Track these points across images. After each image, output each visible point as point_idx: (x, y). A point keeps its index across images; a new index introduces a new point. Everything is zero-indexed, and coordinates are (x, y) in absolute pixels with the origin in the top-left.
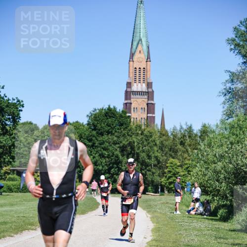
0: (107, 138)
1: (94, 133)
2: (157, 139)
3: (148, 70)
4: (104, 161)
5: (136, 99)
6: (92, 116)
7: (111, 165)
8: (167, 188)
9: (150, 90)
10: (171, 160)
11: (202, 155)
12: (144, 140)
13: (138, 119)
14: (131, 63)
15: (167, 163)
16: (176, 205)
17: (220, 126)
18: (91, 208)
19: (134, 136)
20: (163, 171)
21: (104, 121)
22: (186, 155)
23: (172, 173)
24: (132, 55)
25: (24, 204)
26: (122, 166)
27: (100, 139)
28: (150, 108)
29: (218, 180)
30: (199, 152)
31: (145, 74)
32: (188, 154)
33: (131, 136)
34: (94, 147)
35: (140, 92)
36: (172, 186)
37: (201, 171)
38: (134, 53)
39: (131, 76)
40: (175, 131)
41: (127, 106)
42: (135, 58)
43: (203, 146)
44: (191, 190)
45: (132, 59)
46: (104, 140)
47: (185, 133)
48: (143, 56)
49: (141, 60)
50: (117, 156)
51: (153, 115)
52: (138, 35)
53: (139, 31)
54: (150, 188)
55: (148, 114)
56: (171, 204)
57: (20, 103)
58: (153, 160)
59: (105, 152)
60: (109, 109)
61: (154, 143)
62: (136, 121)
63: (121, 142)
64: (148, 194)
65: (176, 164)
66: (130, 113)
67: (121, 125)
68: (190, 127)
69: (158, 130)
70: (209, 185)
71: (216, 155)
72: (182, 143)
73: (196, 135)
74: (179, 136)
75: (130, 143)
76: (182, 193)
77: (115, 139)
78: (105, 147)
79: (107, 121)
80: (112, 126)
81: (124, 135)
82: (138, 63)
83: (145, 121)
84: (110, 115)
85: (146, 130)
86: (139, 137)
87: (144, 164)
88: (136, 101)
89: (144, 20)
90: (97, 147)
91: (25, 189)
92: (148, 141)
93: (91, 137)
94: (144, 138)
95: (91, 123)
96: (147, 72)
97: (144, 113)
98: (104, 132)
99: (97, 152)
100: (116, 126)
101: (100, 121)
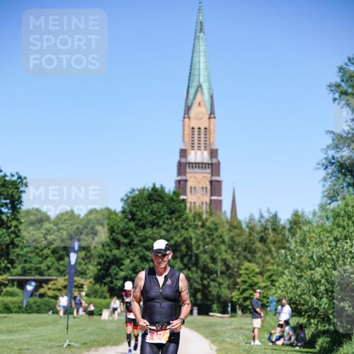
0: (150, 232)
1: (132, 224)
2: (225, 233)
3: (212, 131)
5: (194, 174)
6: (128, 199)
8: (241, 306)
9: (214, 161)
10: (247, 264)
11: (292, 258)
12: (205, 235)
13: (197, 204)
14: (187, 120)
15: (241, 269)
16: (253, 331)
17: (319, 214)
19: (190, 229)
20: (235, 280)
21: (146, 206)
22: (268, 257)
23: (247, 284)
24: (188, 109)
25: (29, 330)
27: (142, 233)
28: (215, 187)
29: (315, 295)
30: (288, 253)
31: (208, 136)
32: (272, 256)
33: (187, 229)
34: (132, 246)
35: (199, 164)
36: (248, 303)
37: (290, 280)
38: (192, 103)
39: (187, 139)
40: (252, 222)
41: (181, 185)
42: (193, 113)
43: (294, 244)
44: (276, 309)
45: (188, 114)
46: (147, 235)
47: (266, 225)
48: (205, 111)
49: (201, 115)
51: (220, 198)
52: (196, 78)
53: (197, 73)
54: (215, 306)
55: (211, 195)
56: (246, 330)
57: (22, 181)
58: (219, 264)
59: (147, 253)
60: (154, 189)
61: (221, 240)
62: (195, 207)
63: (172, 238)
64: (212, 316)
65: (253, 271)
66: (185, 194)
67: (172, 212)
68: (276, 216)
69: (227, 219)
70: (302, 302)
71: (312, 256)
72: (263, 240)
73: (284, 228)
74: (258, 228)
75: (185, 239)
76: (262, 315)
77: (163, 233)
78: (147, 246)
79: (151, 207)
80: (157, 213)
81: (176, 228)
82: (196, 121)
83: (208, 207)
84: (156, 198)
85: (209, 221)
86: (199, 231)
87: (206, 271)
88: (195, 177)
89: (205, 56)
90: (136, 245)
91: (30, 308)
92: (212, 237)
93: (128, 231)
94: (206, 232)
95: (128, 211)
96: (210, 134)
97: (206, 195)
98: (147, 223)
99: (137, 253)
100: (164, 215)
101: (141, 207)
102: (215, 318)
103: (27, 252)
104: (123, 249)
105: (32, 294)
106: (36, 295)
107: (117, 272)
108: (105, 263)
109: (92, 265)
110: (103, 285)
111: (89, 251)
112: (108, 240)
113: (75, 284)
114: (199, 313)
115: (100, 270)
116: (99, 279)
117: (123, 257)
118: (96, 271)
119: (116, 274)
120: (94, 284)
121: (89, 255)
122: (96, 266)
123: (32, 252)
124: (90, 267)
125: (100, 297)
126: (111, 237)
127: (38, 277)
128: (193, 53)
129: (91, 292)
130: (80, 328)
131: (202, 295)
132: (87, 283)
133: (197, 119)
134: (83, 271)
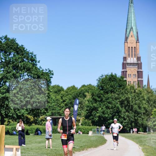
0: (110, 95)
1: (102, 92)
2: (145, 95)
3: (138, 48)
4: (109, 111)
5: (130, 68)
6: (100, 80)
7: (114, 114)
9: (139, 62)
10: (155, 109)
12: (136, 96)
13: (132, 82)
14: (126, 44)
15: (152, 112)
18: (101, 144)
19: (129, 94)
20: (150, 117)
21: (108, 83)
24: (126, 38)
25: (55, 141)
26: (121, 114)
27: (106, 96)
28: (140, 74)
31: (136, 51)
33: (127, 94)
34: (102, 102)
35: (132, 63)
36: (155, 127)
38: (128, 36)
39: (126, 53)
41: (124, 73)
42: (129, 40)
45: (127, 41)
46: (109, 97)
48: (134, 39)
49: (133, 42)
50: (118, 108)
51: (142, 79)
52: (130, 24)
53: (130, 22)
54: (141, 129)
55: (138, 78)
57: (51, 72)
58: (142, 110)
59: (109, 105)
60: (112, 75)
61: (143, 98)
62: (130, 83)
63: (120, 98)
64: (139, 133)
66: (126, 78)
67: (120, 86)
69: (146, 89)
75: (127, 98)
77: (117, 96)
78: (109, 101)
79: (110, 84)
80: (114, 87)
81: (122, 93)
82: (131, 44)
84: (113, 80)
85: (137, 90)
86: (133, 95)
87: (136, 113)
88: (130, 70)
89: (134, 14)
90: (104, 101)
91: (55, 131)
92: (139, 97)
93: (100, 95)
95: (100, 85)
96: (137, 50)
97: (136, 78)
98: (109, 91)
99: (104, 105)
100: (117, 87)
101: (106, 84)
102: (141, 134)
103: (54, 105)
104: (98, 103)
108: (90, 110)
110: (89, 120)
111: (82, 104)
112: (91, 99)
115: (87, 113)
116: (87, 117)
117: (98, 107)
119: (95, 115)
120: (85, 119)
121: (82, 106)
122: (86, 111)
123: (56, 105)
124: (83, 112)
125: (88, 126)
126: (93, 98)
127: (59, 117)
128: (128, 13)
129: (84, 123)
131: (135, 124)
132: (82, 119)
133: (131, 43)
134: (80, 114)
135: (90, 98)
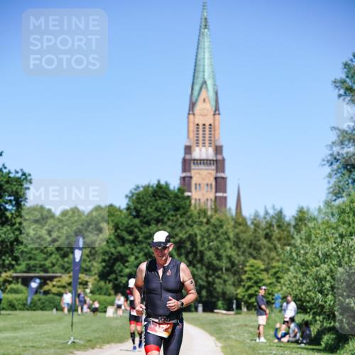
1: (137, 221)
2: (230, 230)
3: (217, 128)
5: (198, 171)
6: (133, 195)
8: (246, 303)
9: (219, 157)
10: (252, 261)
11: (297, 254)
12: (210, 231)
13: (202, 201)
14: (191, 117)
15: (246, 266)
16: (258, 328)
17: (324, 211)
19: (195, 226)
20: (240, 277)
21: (151, 203)
22: (273, 254)
23: (253, 281)
24: (192, 105)
25: (34, 327)
27: (146, 230)
28: (220, 184)
29: (321, 292)
30: (293, 250)
31: (212, 133)
32: (277, 252)
33: (192, 226)
34: (137, 243)
35: (204, 160)
36: (253, 300)
37: (295, 277)
38: (197, 100)
39: (191, 136)
40: (258, 219)
41: (186, 181)
42: (197, 109)
43: (299, 241)
45: (193, 111)
46: (151, 232)
47: (271, 221)
48: (209, 107)
49: (206, 112)
51: (225, 195)
52: (201, 74)
53: (202, 70)
54: (220, 303)
55: (216, 192)
56: (251, 326)
57: (26, 178)
58: (224, 261)
60: (159, 186)
61: (226, 236)
62: (199, 203)
63: (177, 235)
64: (217, 313)
65: (259, 267)
66: (190, 191)
67: (177, 209)
68: (281, 212)
69: (232, 216)
70: (307, 298)
71: (318, 253)
72: (268, 236)
73: (289, 224)
74: (263, 225)
75: (190, 235)
76: (268, 311)
77: (168, 230)
79: (155, 204)
80: (162, 211)
81: (181, 225)
82: (201, 117)
83: (213, 203)
84: (161, 195)
85: (214, 217)
86: (204, 228)
87: (212, 268)
88: (199, 174)
89: (210, 52)
90: (141, 242)
91: (35, 306)
92: (217, 234)
93: (133, 228)
94: (211, 228)
95: (132, 207)
96: (215, 130)
97: (211, 191)
98: (152, 219)
99: (141, 250)
100: (169, 211)
101: (145, 203)
102: (220, 315)
103: (32, 249)
104: (127, 246)
105: (37, 291)
106: (40, 293)
107: (122, 269)
108: (109, 260)
109: (97, 262)
110: (107, 282)
111: (94, 248)
112: (112, 237)
113: (80, 281)
114: (204, 310)
115: (104, 267)
116: (103, 276)
117: (127, 254)
118: (101, 268)
119: (121, 271)
120: (98, 281)
121: (93, 251)
122: (101, 262)
123: (36, 249)
124: (95, 264)
125: (105, 294)
126: (116, 234)
127: (42, 274)
128: (197, 49)
129: (96, 289)
130: (85, 325)
131: (207, 292)
132: (92, 280)
133: (202, 115)
134: (87, 268)
135: (110, 235)
